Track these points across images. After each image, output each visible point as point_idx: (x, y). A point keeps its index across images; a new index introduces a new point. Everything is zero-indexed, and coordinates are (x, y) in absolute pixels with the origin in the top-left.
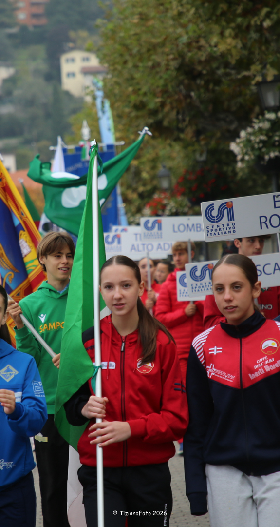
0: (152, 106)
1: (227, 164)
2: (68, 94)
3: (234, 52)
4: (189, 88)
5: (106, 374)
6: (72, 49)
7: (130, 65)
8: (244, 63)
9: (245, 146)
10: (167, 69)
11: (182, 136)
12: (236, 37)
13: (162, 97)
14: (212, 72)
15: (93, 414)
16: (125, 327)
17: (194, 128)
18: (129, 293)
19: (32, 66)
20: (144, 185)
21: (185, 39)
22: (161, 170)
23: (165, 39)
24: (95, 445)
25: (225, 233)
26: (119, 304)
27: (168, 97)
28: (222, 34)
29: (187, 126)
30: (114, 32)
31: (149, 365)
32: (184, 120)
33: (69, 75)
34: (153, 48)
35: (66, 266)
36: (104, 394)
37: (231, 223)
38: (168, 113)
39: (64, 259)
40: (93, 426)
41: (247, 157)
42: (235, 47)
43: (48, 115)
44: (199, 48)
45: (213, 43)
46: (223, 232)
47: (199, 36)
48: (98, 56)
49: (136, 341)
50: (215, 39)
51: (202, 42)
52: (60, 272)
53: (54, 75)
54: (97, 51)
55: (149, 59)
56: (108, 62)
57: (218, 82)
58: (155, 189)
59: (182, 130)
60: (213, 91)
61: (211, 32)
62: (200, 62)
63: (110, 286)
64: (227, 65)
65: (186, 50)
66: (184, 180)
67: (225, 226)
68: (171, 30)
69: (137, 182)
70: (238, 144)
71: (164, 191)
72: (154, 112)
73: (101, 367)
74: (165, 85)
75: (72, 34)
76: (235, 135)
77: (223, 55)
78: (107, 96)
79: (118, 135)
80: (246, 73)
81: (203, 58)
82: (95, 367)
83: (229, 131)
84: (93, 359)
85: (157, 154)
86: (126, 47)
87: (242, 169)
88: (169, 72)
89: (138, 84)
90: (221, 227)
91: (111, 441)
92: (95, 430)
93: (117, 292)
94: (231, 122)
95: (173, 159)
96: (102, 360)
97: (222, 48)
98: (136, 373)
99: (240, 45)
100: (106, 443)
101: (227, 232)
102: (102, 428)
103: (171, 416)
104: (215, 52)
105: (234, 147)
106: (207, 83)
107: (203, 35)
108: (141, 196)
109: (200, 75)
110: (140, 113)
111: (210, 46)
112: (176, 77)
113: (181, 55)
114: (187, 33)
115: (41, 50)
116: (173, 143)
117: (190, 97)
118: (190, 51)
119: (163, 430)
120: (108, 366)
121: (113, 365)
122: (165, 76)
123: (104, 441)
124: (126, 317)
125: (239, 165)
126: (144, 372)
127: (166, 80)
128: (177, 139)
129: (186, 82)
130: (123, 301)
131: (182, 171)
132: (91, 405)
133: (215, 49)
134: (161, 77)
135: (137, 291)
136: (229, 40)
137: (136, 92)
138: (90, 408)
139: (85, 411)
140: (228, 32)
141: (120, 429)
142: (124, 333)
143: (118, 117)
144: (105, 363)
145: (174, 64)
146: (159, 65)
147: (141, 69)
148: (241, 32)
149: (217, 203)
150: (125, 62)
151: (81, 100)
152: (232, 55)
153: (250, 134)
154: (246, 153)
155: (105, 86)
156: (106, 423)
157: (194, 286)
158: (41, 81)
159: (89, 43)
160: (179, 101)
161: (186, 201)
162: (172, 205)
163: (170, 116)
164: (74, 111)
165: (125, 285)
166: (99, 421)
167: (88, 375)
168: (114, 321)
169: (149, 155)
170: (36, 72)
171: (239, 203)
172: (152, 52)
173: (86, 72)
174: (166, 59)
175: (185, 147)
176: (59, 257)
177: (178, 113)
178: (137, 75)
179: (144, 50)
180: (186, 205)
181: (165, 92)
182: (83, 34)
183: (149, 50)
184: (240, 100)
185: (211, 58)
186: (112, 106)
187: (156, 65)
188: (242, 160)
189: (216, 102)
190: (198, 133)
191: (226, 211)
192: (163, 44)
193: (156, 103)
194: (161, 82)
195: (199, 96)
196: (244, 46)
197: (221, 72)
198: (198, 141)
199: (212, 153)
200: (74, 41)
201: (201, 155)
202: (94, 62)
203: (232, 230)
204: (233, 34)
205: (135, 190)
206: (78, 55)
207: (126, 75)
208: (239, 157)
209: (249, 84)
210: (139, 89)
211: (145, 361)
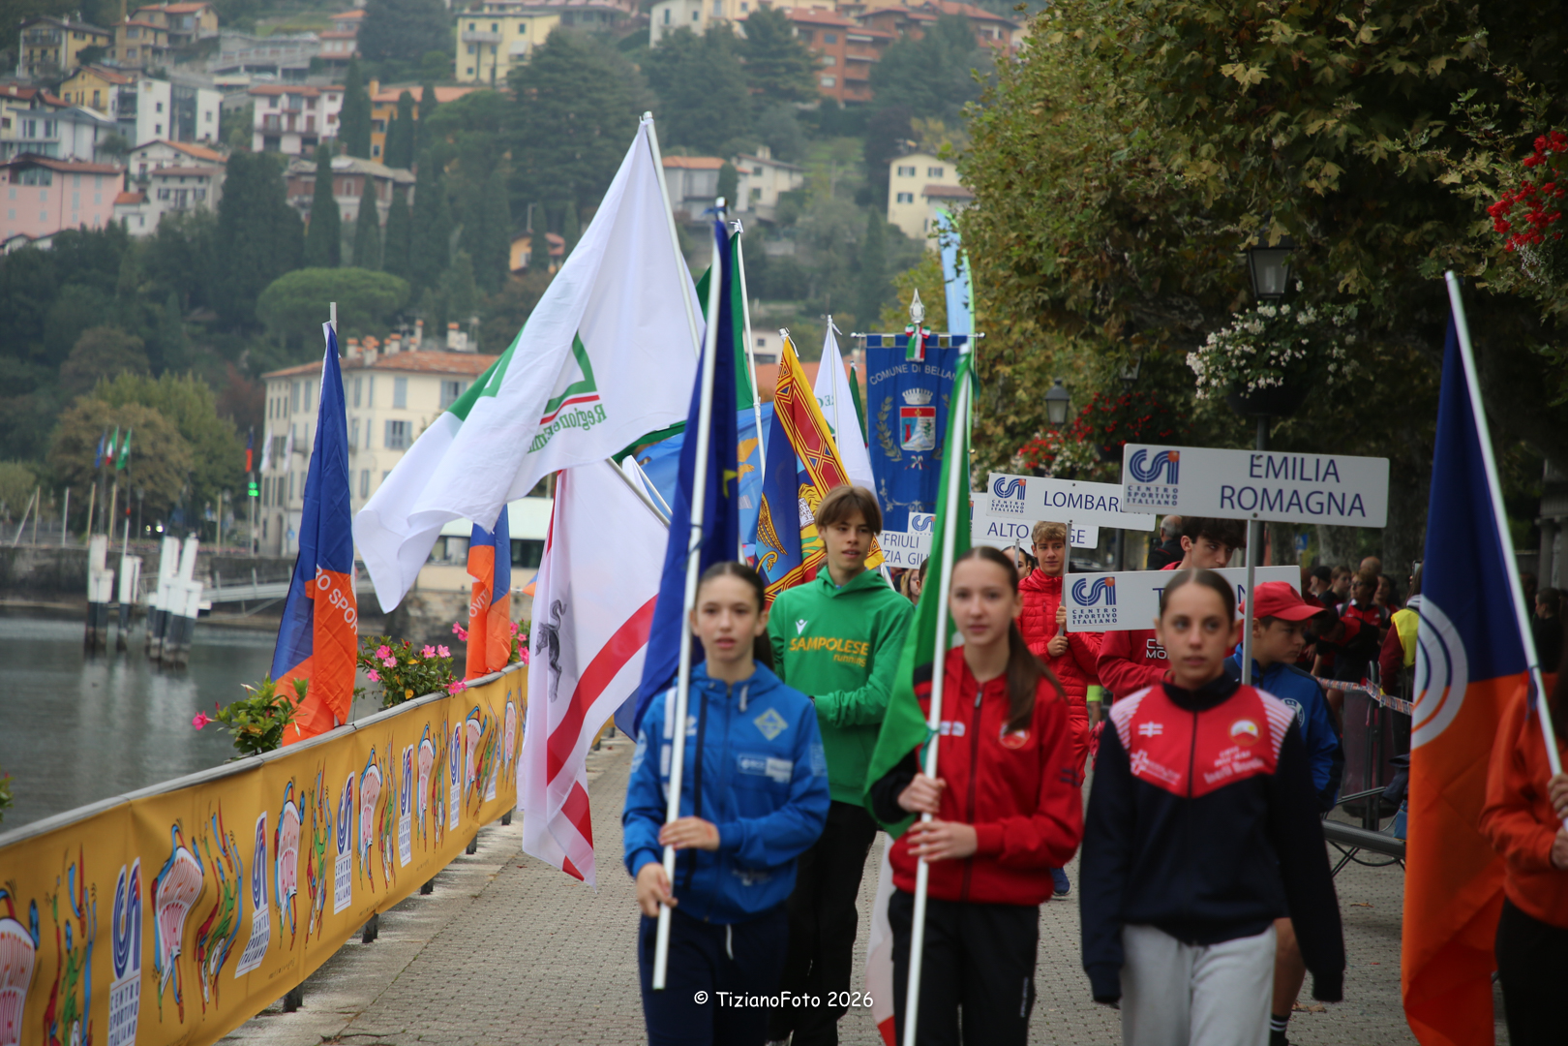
0: (1049, 270)
1: (1177, 391)
2: (895, 230)
3: (1212, 186)
4: (1121, 245)
5: (947, 743)
6: (912, 151)
7: (1017, 191)
8: (1229, 210)
9: (1213, 361)
10: (1084, 206)
11: (1098, 330)
12: (1219, 159)
13: (1070, 254)
14: (1167, 220)
15: (918, 806)
16: (984, 666)
17: (1123, 318)
18: (996, 609)
19: (837, 174)
20: (1017, 413)
21: (1124, 154)
22: (1052, 388)
23: (1087, 150)
24: (915, 859)
25: (1159, 502)
26: (978, 625)
27: (1081, 257)
28: (1193, 152)
29: (1109, 314)
30: (994, 127)
31: (1021, 734)
32: (1106, 302)
33: (900, 197)
34: (1062, 165)
35: (855, 548)
36: (939, 773)
37: (1171, 487)
38: (1077, 286)
39: (851, 535)
40: (917, 826)
41: (1214, 382)
42: (1216, 177)
43: (855, 267)
44: (1149, 173)
45: (1174, 168)
46: (1156, 500)
47: (1151, 151)
48: (959, 169)
49: (1000, 694)
50: (1179, 160)
51: (1155, 163)
52: (845, 556)
53: (874, 195)
54: (959, 160)
55: (1053, 185)
56: (977, 181)
57: (1176, 239)
58: (1037, 422)
59: (1099, 321)
60: (1166, 254)
61: (1174, 147)
62: (1147, 198)
63: (964, 594)
64: (1196, 209)
65: (1123, 174)
66: (1093, 410)
67: (1161, 491)
68: (1100, 135)
69: (1005, 407)
70: (1201, 357)
71: (1055, 427)
72: (1052, 282)
73: (938, 731)
74: (1079, 235)
75: (915, 124)
76: (1197, 340)
77: (1191, 190)
78: (967, 242)
79: (981, 316)
80: (1230, 228)
81: (1153, 193)
82: (929, 731)
83: (1186, 330)
84: (927, 714)
85: (1048, 357)
86: (1015, 157)
87: (1202, 403)
88: (1087, 211)
89: (1028, 227)
90: (1153, 491)
91: (945, 854)
92: (917, 832)
93: (974, 606)
94: (1192, 315)
95: (1078, 371)
96: (943, 717)
97: (1191, 176)
98: (997, 744)
99: (1224, 175)
100: (935, 857)
101: (1162, 501)
102: (932, 830)
103: (1050, 823)
104: (1177, 183)
105: (1193, 361)
106: (1156, 238)
107: (1158, 149)
108: (1010, 431)
109: (1144, 221)
110: (1025, 281)
111: (1170, 171)
112: (1100, 221)
113: (1114, 183)
114: (1129, 144)
115: (855, 148)
116: (1080, 342)
117: (1123, 261)
118: (1130, 178)
119: (1033, 845)
120: (952, 729)
121: (960, 729)
122: (1078, 218)
123: (931, 853)
124: (987, 649)
125: (1199, 394)
126: (1011, 744)
127: (1081, 224)
128: (1089, 336)
129: (1117, 231)
130: (985, 621)
131: (1091, 394)
132: (917, 790)
133: (1178, 177)
134: (1072, 219)
135: (1009, 609)
136: (1206, 164)
137: (1022, 241)
138: (915, 795)
139: (905, 800)
140: (1204, 150)
141: (959, 837)
142: (982, 678)
143: (984, 285)
144: (947, 725)
145: (1098, 198)
146: (1071, 196)
147: (1036, 201)
148: (1229, 151)
149: (1153, 450)
150: (1009, 185)
151: (920, 244)
152: (1207, 193)
153: (1225, 340)
154: (1214, 375)
155: (965, 224)
156: (939, 824)
157: (1078, 613)
158: (849, 202)
159: (945, 144)
160: (1100, 266)
161: (1092, 450)
162: (1066, 455)
163: (1080, 292)
164: (904, 265)
165: (991, 594)
166: (926, 818)
167: (916, 739)
168: (969, 655)
169: (1033, 357)
170: (842, 186)
171: (1190, 457)
172: (1060, 172)
173: (933, 195)
174: (1083, 186)
175: (1102, 352)
176: (845, 530)
177: (1096, 288)
178: (1029, 212)
179: (1046, 166)
180: (1091, 457)
181: (1076, 246)
182: (937, 125)
183: (1054, 168)
184: (1215, 276)
185: (1169, 193)
186: (975, 263)
187: (1065, 196)
188: (1206, 385)
189: (1169, 275)
190: (1129, 328)
191: (1165, 466)
192: (1083, 160)
193: (1058, 265)
194: (1072, 228)
195: (1138, 262)
196: (1232, 179)
197: (1183, 220)
198: (1127, 342)
199: (1149, 366)
200: (918, 138)
201: (1129, 369)
202: (951, 178)
203: (1171, 500)
204: (1214, 153)
205: (1000, 420)
206: (922, 163)
207: (1007, 207)
208: (1200, 380)
209: (1235, 248)
210: (1030, 237)
211: (1013, 728)
